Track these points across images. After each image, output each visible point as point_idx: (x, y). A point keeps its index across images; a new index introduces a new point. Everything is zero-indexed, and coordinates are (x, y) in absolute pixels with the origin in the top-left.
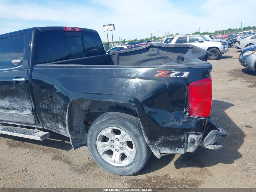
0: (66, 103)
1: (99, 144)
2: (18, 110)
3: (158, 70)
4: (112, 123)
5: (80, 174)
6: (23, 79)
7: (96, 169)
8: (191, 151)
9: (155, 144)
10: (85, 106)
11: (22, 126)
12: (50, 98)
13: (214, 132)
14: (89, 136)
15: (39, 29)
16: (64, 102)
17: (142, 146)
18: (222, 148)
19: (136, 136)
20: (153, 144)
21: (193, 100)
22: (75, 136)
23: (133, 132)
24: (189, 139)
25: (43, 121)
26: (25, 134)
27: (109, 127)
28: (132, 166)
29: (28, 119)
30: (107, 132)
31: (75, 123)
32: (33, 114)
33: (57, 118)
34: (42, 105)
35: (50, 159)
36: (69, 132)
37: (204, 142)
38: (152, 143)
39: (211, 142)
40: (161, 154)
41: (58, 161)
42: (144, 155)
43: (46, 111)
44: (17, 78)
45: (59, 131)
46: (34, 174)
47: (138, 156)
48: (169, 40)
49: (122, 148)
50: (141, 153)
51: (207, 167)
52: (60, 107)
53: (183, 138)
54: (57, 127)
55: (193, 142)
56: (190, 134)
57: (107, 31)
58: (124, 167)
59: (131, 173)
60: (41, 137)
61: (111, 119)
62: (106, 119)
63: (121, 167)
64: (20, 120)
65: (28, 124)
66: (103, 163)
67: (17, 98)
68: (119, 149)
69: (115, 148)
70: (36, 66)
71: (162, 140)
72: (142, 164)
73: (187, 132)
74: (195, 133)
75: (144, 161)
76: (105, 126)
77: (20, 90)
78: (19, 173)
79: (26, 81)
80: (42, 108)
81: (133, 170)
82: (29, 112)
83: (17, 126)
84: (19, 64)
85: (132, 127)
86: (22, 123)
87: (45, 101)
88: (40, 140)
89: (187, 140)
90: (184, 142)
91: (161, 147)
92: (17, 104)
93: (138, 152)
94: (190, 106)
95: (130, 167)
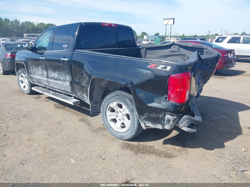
0: (89, 79)
1: (109, 113)
2: (62, 81)
3: (150, 63)
4: (117, 99)
5: (93, 132)
6: (67, 59)
7: (105, 132)
8: (168, 129)
9: (142, 118)
10: (103, 84)
11: (64, 94)
12: (81, 75)
13: (186, 116)
14: (102, 106)
15: (83, 24)
16: (89, 78)
17: (134, 118)
18: (196, 132)
19: (132, 111)
20: (141, 118)
21: (171, 88)
22: (94, 104)
23: (130, 107)
24: (166, 118)
25: (75, 91)
26: (64, 99)
27: (115, 101)
28: (127, 133)
29: (67, 88)
30: (114, 105)
31: (95, 95)
32: (70, 85)
33: (84, 90)
34: (76, 79)
35: (78, 120)
36: (90, 100)
37: (179, 124)
38: (140, 116)
39: (185, 124)
40: (146, 126)
41: (82, 122)
42: (136, 126)
43: (78, 84)
44: (64, 58)
45: (85, 100)
46: (64, 126)
47: (132, 126)
48: (220, 40)
49: (123, 119)
50: (134, 124)
51: (188, 148)
52: (86, 82)
53: (161, 116)
54: (83, 97)
55: (169, 121)
56: (167, 114)
57: (166, 25)
58: (122, 133)
59: (126, 138)
60: (74, 103)
61: (117, 95)
62: (114, 95)
63: (120, 132)
64: (63, 89)
65: (67, 92)
66: (109, 127)
67: (62, 72)
68: (121, 119)
69: (118, 118)
70: (76, 50)
71: (146, 116)
72: (134, 132)
73: (164, 112)
74: (170, 114)
75: (135, 131)
76: (112, 100)
77: (65, 67)
78: (56, 124)
79: (69, 61)
80: (76, 81)
81: (127, 136)
82: (68, 84)
83: (62, 93)
84: (67, 48)
85: (130, 103)
86: (64, 91)
87: (78, 77)
88: (73, 104)
89: (164, 118)
90: (162, 119)
91: (146, 121)
92: (62, 77)
93: (132, 123)
94: (169, 93)
95: (126, 133)
